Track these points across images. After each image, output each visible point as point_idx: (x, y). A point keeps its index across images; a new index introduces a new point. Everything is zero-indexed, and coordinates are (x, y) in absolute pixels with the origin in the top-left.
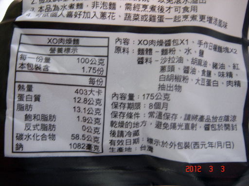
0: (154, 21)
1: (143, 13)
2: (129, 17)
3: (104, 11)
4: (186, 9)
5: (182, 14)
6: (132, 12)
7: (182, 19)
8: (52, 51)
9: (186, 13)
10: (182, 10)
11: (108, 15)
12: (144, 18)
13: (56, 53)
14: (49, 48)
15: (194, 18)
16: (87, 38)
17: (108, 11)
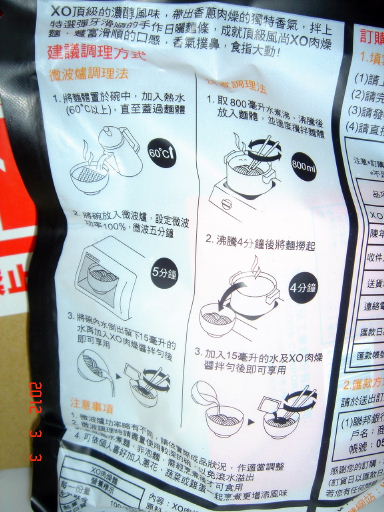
0: (195, 487)
1: (186, 475)
2: (171, 474)
3: (148, 458)
4: (229, 487)
5: (224, 492)
6: (175, 470)
7: (224, 497)
8: (94, 481)
9: (229, 492)
10: (225, 488)
11: (150, 464)
12: (185, 481)
13: (97, 485)
14: (91, 477)
15: (237, 497)
16: (127, 483)
17: (151, 460)
